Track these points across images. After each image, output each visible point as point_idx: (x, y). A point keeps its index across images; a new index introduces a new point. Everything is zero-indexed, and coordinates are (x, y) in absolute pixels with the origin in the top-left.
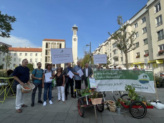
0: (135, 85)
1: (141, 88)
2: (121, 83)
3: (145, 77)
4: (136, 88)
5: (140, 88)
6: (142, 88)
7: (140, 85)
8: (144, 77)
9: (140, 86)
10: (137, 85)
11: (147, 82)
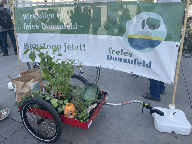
0: (117, 53)
1: (132, 63)
2: (82, 45)
3: (146, 26)
4: (121, 61)
5: (129, 60)
6: (135, 64)
7: (129, 54)
8: (143, 26)
9: (131, 55)
10: (122, 54)
11: (152, 44)
